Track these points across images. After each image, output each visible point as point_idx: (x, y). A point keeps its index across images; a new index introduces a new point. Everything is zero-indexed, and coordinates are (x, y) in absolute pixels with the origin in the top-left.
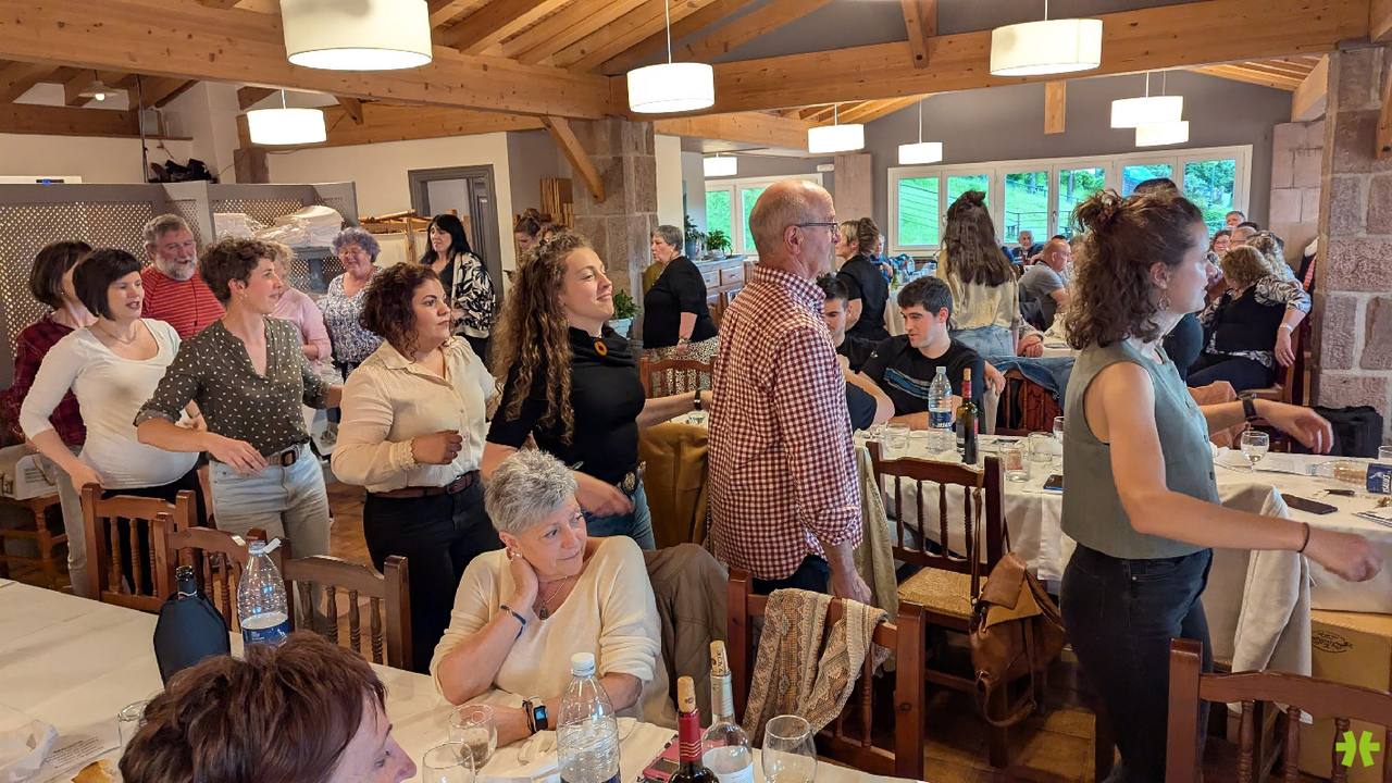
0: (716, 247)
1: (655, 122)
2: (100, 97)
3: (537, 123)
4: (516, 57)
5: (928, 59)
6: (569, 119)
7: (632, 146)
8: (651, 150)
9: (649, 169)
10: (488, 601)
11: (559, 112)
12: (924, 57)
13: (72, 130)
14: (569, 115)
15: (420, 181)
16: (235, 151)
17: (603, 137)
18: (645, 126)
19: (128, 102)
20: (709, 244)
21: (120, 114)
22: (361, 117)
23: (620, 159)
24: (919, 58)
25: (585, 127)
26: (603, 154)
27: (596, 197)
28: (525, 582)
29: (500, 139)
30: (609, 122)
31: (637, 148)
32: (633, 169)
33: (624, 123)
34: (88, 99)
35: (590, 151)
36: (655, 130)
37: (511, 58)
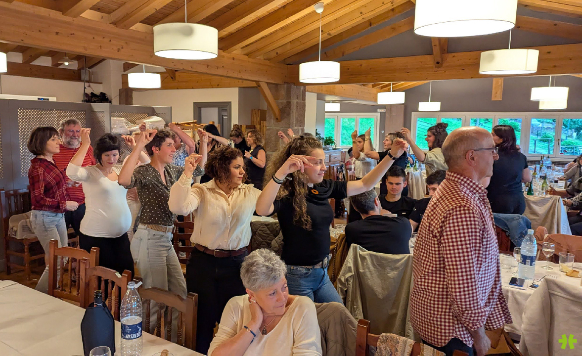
0: (328, 144)
1: (307, 87)
2: (67, 64)
3: (254, 84)
4: (247, 55)
5: (442, 64)
6: (268, 83)
7: (296, 97)
8: (304, 99)
9: (302, 107)
10: (237, 322)
11: (263, 80)
12: (440, 63)
13: (53, 77)
14: (267, 81)
15: (199, 107)
16: (120, 90)
17: (283, 92)
18: (302, 88)
19: (77, 67)
20: (325, 142)
21: (74, 71)
22: (175, 78)
23: (290, 102)
24: (438, 63)
25: (274, 87)
26: (282, 99)
27: (277, 119)
28: (257, 316)
29: (236, 91)
30: (286, 85)
31: (297, 98)
32: (295, 108)
33: (293, 86)
34: (61, 64)
35: (276, 98)
36: (306, 90)
37: (244, 55)
